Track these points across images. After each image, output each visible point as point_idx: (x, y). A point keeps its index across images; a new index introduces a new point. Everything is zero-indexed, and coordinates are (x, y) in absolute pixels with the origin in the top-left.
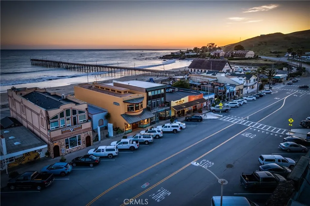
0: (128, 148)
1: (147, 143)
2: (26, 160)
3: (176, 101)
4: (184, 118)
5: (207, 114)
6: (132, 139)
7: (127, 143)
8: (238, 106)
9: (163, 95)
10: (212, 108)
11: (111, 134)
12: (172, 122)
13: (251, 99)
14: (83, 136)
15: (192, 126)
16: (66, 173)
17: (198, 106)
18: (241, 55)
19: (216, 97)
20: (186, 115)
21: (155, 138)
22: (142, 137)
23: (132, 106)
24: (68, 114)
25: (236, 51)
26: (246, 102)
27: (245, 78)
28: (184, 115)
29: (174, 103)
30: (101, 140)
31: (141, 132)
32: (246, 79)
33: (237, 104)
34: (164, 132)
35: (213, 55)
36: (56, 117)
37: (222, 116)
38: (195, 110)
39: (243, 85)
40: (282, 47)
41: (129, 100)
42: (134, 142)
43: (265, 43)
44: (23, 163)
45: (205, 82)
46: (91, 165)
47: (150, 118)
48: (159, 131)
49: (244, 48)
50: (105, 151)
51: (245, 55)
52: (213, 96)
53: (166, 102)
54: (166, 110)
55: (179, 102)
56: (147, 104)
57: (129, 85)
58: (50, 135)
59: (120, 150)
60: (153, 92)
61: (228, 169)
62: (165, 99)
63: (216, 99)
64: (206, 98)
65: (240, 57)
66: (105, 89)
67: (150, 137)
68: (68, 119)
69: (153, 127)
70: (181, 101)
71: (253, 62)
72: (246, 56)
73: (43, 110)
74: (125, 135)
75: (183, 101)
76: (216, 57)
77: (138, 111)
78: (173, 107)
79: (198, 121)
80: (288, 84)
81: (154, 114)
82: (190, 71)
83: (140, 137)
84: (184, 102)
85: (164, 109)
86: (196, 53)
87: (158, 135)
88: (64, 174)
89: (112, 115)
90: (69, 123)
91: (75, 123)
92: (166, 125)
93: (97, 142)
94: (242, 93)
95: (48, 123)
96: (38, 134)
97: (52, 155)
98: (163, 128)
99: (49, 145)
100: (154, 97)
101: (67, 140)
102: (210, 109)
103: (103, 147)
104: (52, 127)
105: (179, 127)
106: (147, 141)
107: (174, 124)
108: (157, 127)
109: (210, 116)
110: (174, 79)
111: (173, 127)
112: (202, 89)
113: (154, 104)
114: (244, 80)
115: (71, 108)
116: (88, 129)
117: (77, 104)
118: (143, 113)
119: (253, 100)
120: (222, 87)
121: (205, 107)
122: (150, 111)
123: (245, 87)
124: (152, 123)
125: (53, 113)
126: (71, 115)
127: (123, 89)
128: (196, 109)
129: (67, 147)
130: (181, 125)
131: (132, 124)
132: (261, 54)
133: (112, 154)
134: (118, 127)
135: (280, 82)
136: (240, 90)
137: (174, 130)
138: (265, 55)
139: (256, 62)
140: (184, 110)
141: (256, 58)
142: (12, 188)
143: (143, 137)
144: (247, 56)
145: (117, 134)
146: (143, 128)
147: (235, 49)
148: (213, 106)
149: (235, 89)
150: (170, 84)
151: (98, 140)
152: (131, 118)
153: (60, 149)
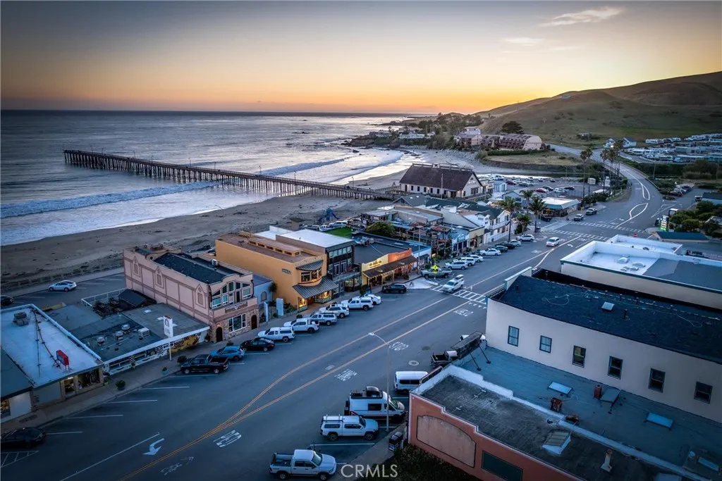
0: (306, 329)
1: (328, 324)
2: (185, 345)
3: (369, 263)
4: (380, 289)
5: (414, 282)
6: (310, 318)
7: (304, 323)
8: (467, 267)
9: (350, 255)
10: (425, 272)
11: (281, 312)
12: (362, 295)
13: (493, 253)
14: (248, 316)
15: (391, 299)
16: (240, 357)
17: (404, 268)
18: (515, 144)
19: (433, 252)
20: (384, 283)
21: (339, 317)
22: (322, 316)
23: (307, 274)
24: (231, 289)
25: (506, 134)
26: (482, 260)
27: (488, 216)
28: (380, 283)
29: (366, 267)
30: (269, 320)
31: (320, 309)
32: (490, 218)
33: (465, 265)
34: (351, 310)
35: (459, 143)
36: (218, 293)
37: (437, 284)
38: (399, 275)
39: (484, 229)
40: (604, 124)
41: (303, 266)
42: (313, 323)
43: (571, 114)
44: (182, 348)
45: (420, 224)
46: (266, 349)
47: (332, 290)
48: (344, 308)
49: (520, 128)
50: (279, 332)
51: (523, 145)
52: (428, 251)
53: (354, 266)
54: (354, 278)
55: (374, 264)
56: (328, 269)
57: (301, 240)
58: (213, 315)
59: (297, 332)
60: (336, 252)
61: (423, 351)
62: (353, 261)
63: (434, 255)
64: (416, 255)
65: (513, 147)
66: (265, 247)
67: (333, 316)
68: (231, 295)
69: (335, 303)
70: (376, 263)
71: (536, 160)
72: (525, 146)
73: (204, 286)
74: (300, 314)
75: (380, 262)
76: (463, 146)
77: (315, 280)
78: (365, 272)
79: (400, 293)
80: (575, 220)
81: (337, 283)
82: (403, 188)
83: (320, 316)
84: (381, 264)
85: (351, 276)
86: (423, 135)
87: (343, 314)
88: (237, 359)
89: (279, 285)
90: (232, 299)
91: (238, 300)
92: (353, 299)
93: (264, 323)
94: (481, 242)
95: (211, 300)
96: (191, 314)
97: (214, 338)
98: (349, 304)
99: (211, 327)
100: (338, 259)
101: (231, 322)
102: (422, 273)
103: (277, 329)
104: (214, 305)
105: (372, 302)
106: (330, 321)
107: (365, 298)
108: (342, 302)
109: (420, 284)
110: (369, 216)
111: (362, 302)
112: (414, 236)
113: (338, 270)
114: (487, 219)
115: (235, 281)
116: (254, 306)
117: (241, 275)
118: (322, 282)
119: (496, 255)
120: (446, 233)
121: (414, 269)
122: (332, 279)
123: (486, 231)
124: (335, 296)
125: (216, 287)
126: (235, 290)
127: (294, 249)
128: (401, 274)
129: (231, 329)
130: (374, 300)
131: (308, 299)
132: (557, 141)
133: (287, 337)
134: (288, 303)
135: (562, 216)
136: (476, 238)
137: (364, 306)
138: (565, 144)
139: (542, 161)
140: (381, 277)
141: (545, 150)
142: (187, 372)
143: (325, 316)
144: (526, 148)
145: (288, 312)
146: (322, 303)
147: (504, 131)
148: (428, 267)
149: (467, 237)
150: (363, 227)
151: (265, 321)
152: (306, 291)
153: (223, 331)
